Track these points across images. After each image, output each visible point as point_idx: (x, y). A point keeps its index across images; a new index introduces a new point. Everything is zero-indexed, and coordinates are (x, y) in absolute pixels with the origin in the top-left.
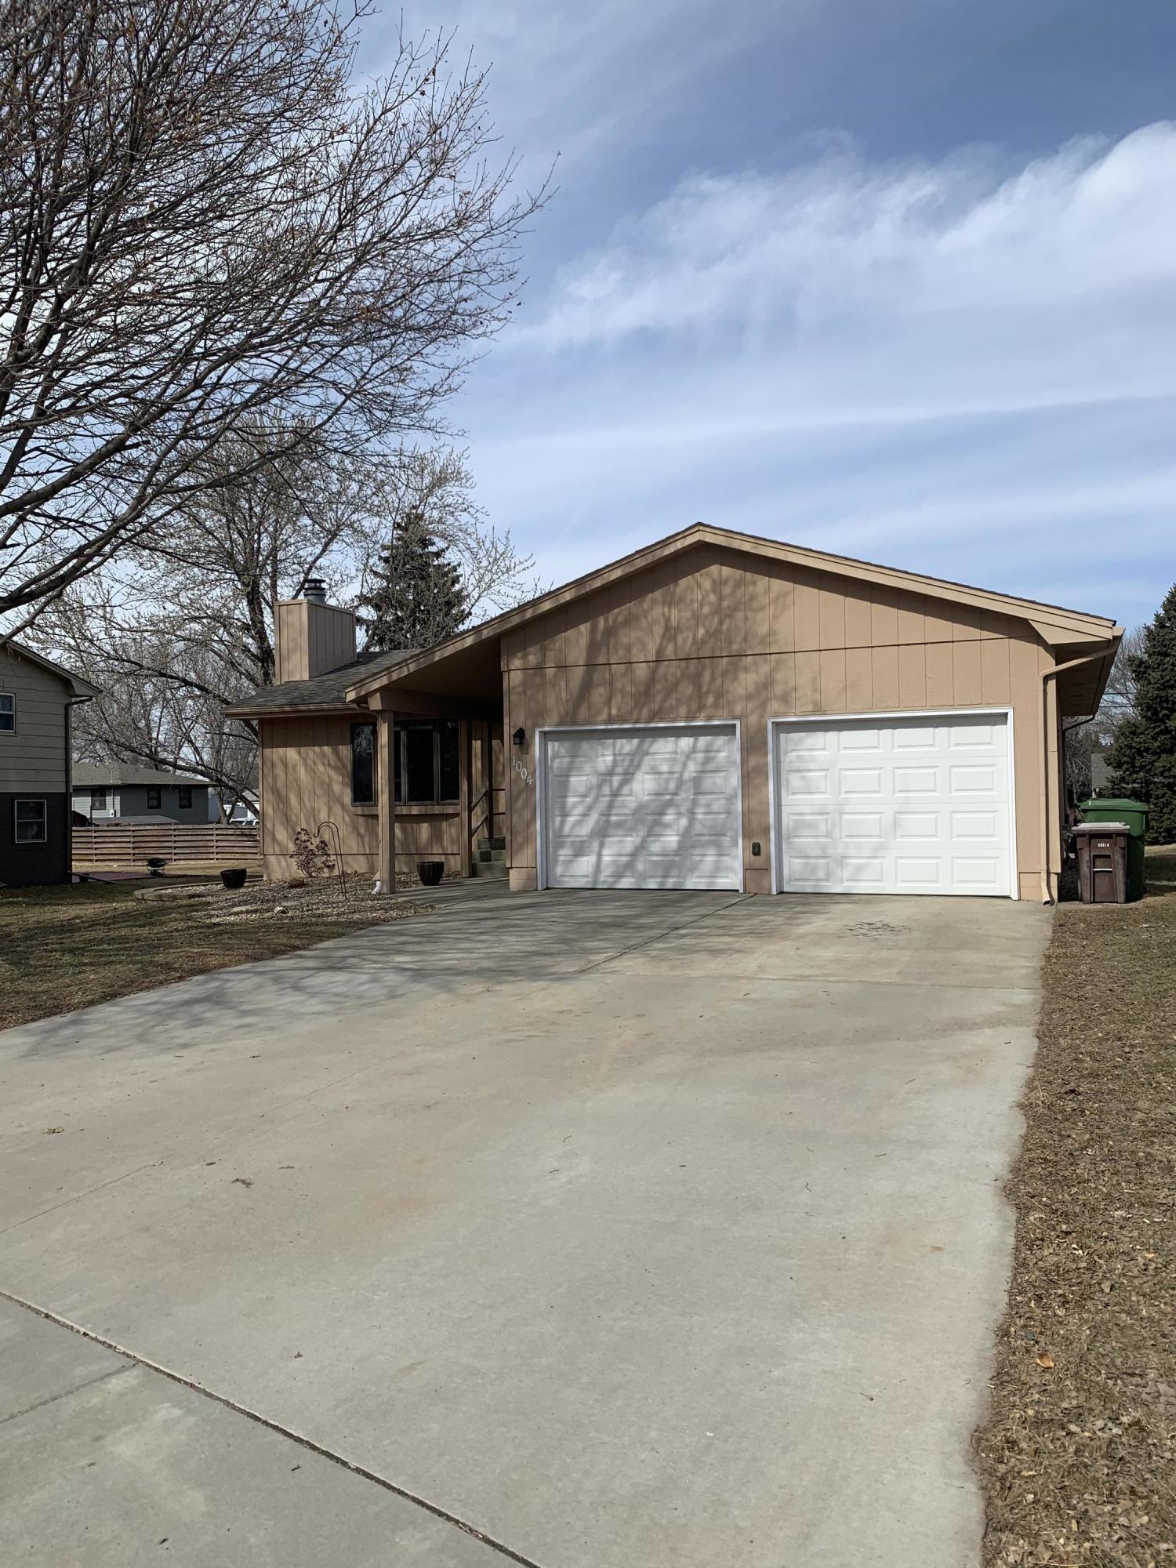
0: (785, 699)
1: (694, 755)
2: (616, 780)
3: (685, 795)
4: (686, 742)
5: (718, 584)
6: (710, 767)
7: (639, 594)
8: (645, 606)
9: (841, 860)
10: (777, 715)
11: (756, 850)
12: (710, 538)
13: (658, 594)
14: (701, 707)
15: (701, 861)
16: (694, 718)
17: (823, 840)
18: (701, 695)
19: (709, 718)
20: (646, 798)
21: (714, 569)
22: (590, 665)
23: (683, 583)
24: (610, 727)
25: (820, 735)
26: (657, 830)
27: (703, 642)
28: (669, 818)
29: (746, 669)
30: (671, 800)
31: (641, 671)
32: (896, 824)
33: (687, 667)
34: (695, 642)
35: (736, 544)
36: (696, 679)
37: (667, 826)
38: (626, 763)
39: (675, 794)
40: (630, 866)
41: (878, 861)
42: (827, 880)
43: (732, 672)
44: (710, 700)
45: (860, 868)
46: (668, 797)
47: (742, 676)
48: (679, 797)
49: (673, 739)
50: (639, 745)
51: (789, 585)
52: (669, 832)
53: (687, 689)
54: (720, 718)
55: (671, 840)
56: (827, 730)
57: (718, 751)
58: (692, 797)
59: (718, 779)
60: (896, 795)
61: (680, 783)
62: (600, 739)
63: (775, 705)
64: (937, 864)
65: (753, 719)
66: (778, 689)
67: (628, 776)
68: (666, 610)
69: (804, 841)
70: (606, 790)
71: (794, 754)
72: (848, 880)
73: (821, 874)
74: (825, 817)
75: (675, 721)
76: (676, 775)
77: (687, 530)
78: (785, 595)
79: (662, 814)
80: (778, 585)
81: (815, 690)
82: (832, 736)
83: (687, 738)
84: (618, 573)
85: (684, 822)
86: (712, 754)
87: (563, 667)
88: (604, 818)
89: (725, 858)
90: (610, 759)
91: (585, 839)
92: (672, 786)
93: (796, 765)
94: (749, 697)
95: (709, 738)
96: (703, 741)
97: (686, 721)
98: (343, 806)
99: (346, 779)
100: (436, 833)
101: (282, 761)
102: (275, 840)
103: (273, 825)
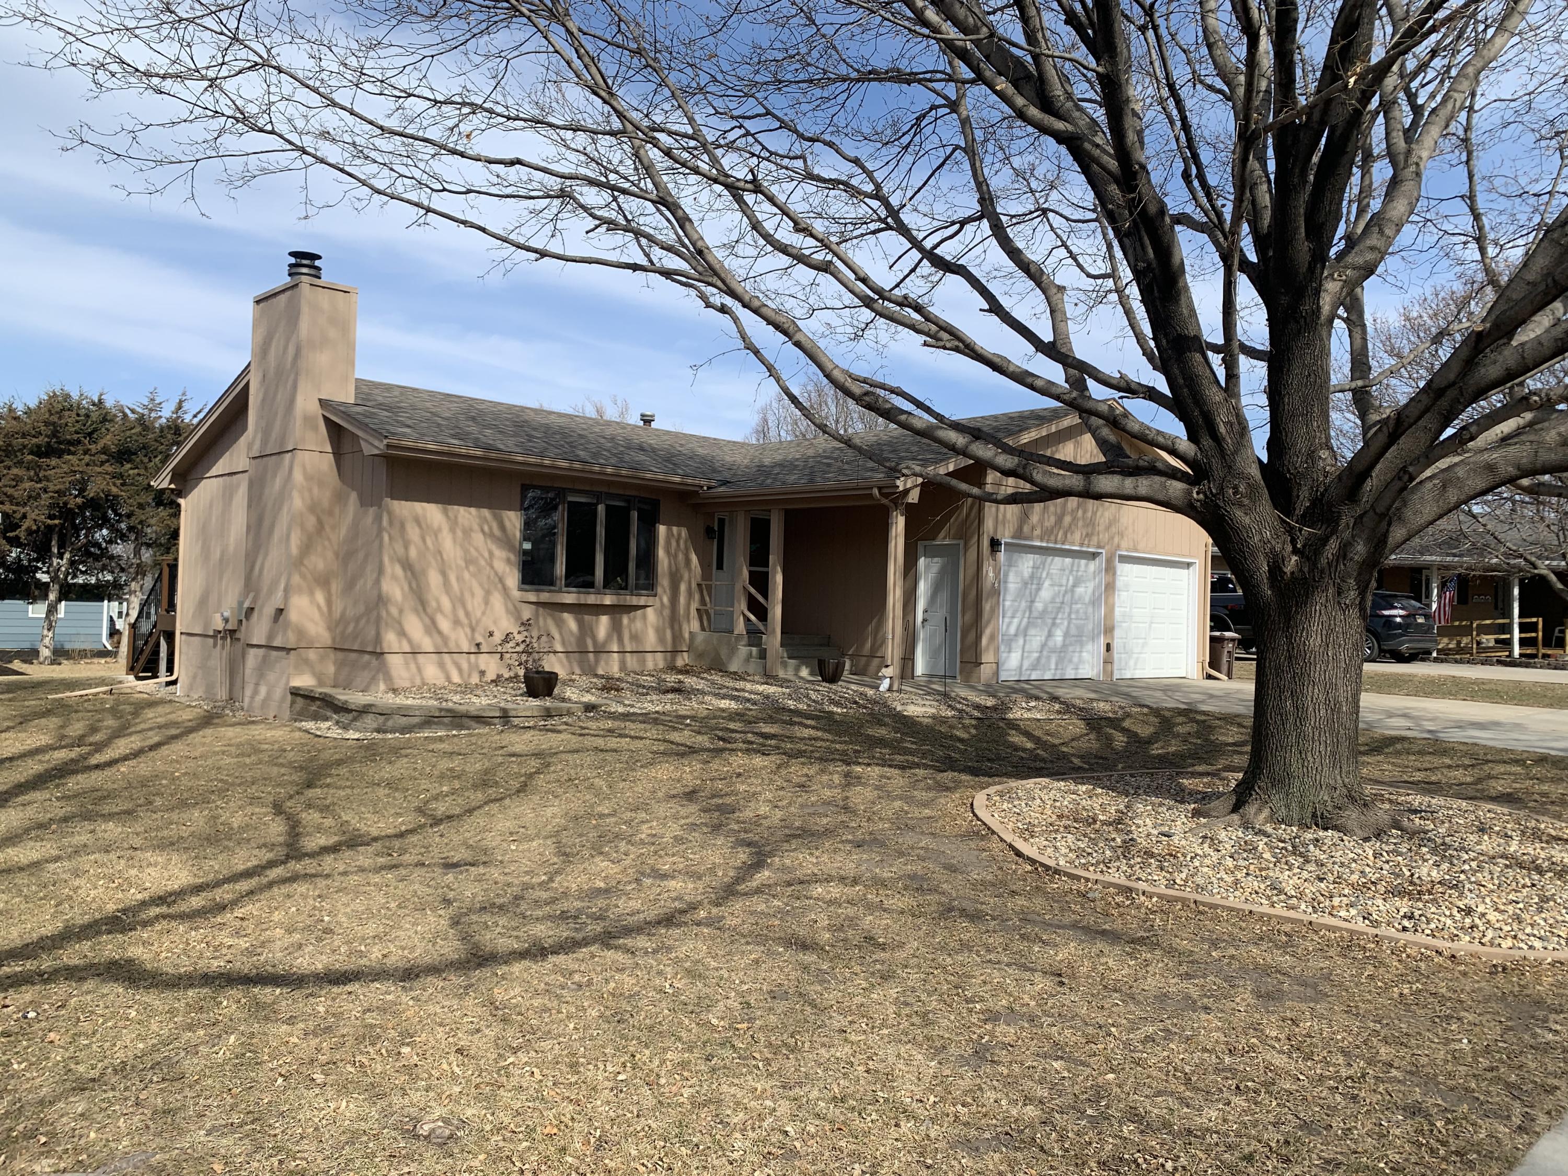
0: (1122, 535)
1: (1072, 573)
2: (1033, 589)
4: (1068, 562)
10: (1119, 547)
11: (1108, 647)
14: (1087, 534)
18: (1087, 526)
19: (1089, 544)
25: (1126, 565)
29: (1106, 510)
36: (1085, 513)
38: (1039, 575)
39: (1062, 602)
40: (1038, 660)
41: (1144, 655)
43: (1100, 510)
44: (1090, 530)
46: (1059, 605)
47: (1105, 514)
49: (1062, 558)
50: (1045, 562)
52: (1059, 633)
54: (1093, 544)
57: (1083, 571)
61: (1065, 594)
63: (1117, 539)
65: (1109, 548)
66: (1119, 528)
70: (1027, 597)
76: (1063, 588)
81: (1133, 531)
83: (1069, 559)
85: (1066, 624)
86: (1081, 573)
88: (1026, 620)
89: (1084, 654)
90: (1030, 570)
94: (1107, 531)
96: (1076, 562)
98: (505, 590)
99: (512, 557)
100: (616, 628)
101: (417, 521)
102: (402, 633)
103: (401, 611)
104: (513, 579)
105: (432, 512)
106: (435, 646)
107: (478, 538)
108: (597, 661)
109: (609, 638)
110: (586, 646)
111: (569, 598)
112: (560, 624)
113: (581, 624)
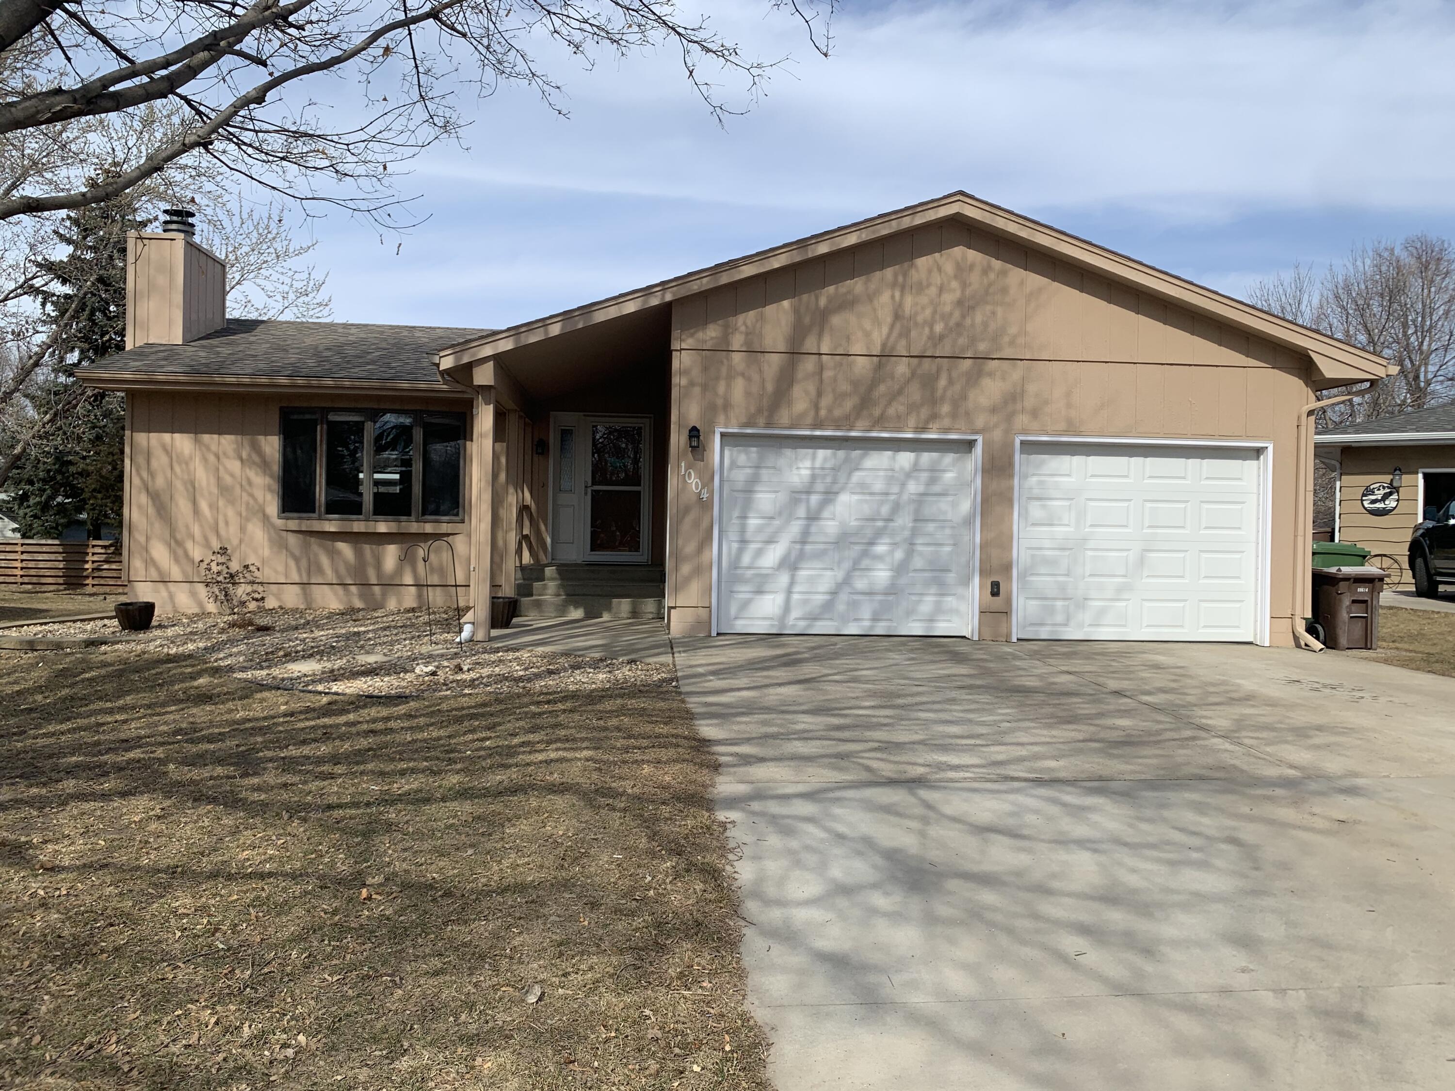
0: (1035, 414)
1: (915, 474)
2: (814, 499)
3: (904, 520)
4: (905, 459)
5: (961, 271)
6: (937, 489)
7: (867, 270)
8: (872, 286)
9: (1082, 603)
10: (1025, 432)
11: (995, 590)
12: (971, 212)
13: (889, 272)
14: (934, 417)
15: (920, 601)
16: (924, 429)
17: (1061, 579)
18: (933, 401)
19: (947, 430)
20: (854, 523)
21: (958, 251)
22: (794, 353)
23: (923, 262)
24: (818, 433)
25: (1067, 458)
26: (865, 563)
27: (942, 337)
28: (880, 549)
29: (991, 374)
30: (885, 528)
31: (862, 366)
32: (1141, 561)
33: (920, 364)
34: (931, 337)
35: (1000, 223)
36: (929, 382)
37: (879, 558)
38: (829, 480)
39: (889, 520)
40: (828, 606)
41: (1123, 604)
42: (1066, 625)
43: (974, 378)
44: (945, 409)
45: (1102, 612)
46: (880, 524)
47: (986, 382)
48: (896, 524)
49: (889, 453)
50: (847, 460)
51: (1044, 281)
52: (881, 566)
53: (915, 393)
54: (958, 431)
55: (882, 575)
56: (1073, 454)
57: (944, 471)
58: (911, 525)
59: (944, 504)
60: (1144, 531)
61: (896, 508)
62: (795, 448)
63: (1022, 420)
64: (1184, 607)
65: (997, 435)
66: (1029, 402)
67: (829, 496)
68: (897, 294)
69: (1043, 581)
70: (801, 512)
71: (1034, 479)
72: (1090, 625)
73: (1059, 618)
74: (1067, 553)
75: (899, 430)
76: (892, 497)
77: (945, 197)
78: (1040, 290)
79: (872, 543)
80: (1035, 280)
81: (1069, 406)
82: (1077, 460)
83: (908, 453)
84: (852, 239)
85: (899, 555)
86: (937, 474)
87: (753, 352)
88: (798, 546)
89: (949, 599)
90: (805, 473)
91: (769, 571)
92: (885, 510)
93: (1036, 492)
94: (994, 410)
95: (935, 455)
96: (926, 458)
97: (915, 432)
98: (266, 518)
99: (271, 482)
100: (407, 558)
101: (167, 451)
102: (150, 562)
103: (148, 539)
104: (273, 507)
105: (182, 442)
106: (184, 572)
107: (235, 466)
108: (384, 595)
109: (399, 571)
110: (367, 578)
111: (331, 526)
112: (333, 554)
113: (359, 554)
